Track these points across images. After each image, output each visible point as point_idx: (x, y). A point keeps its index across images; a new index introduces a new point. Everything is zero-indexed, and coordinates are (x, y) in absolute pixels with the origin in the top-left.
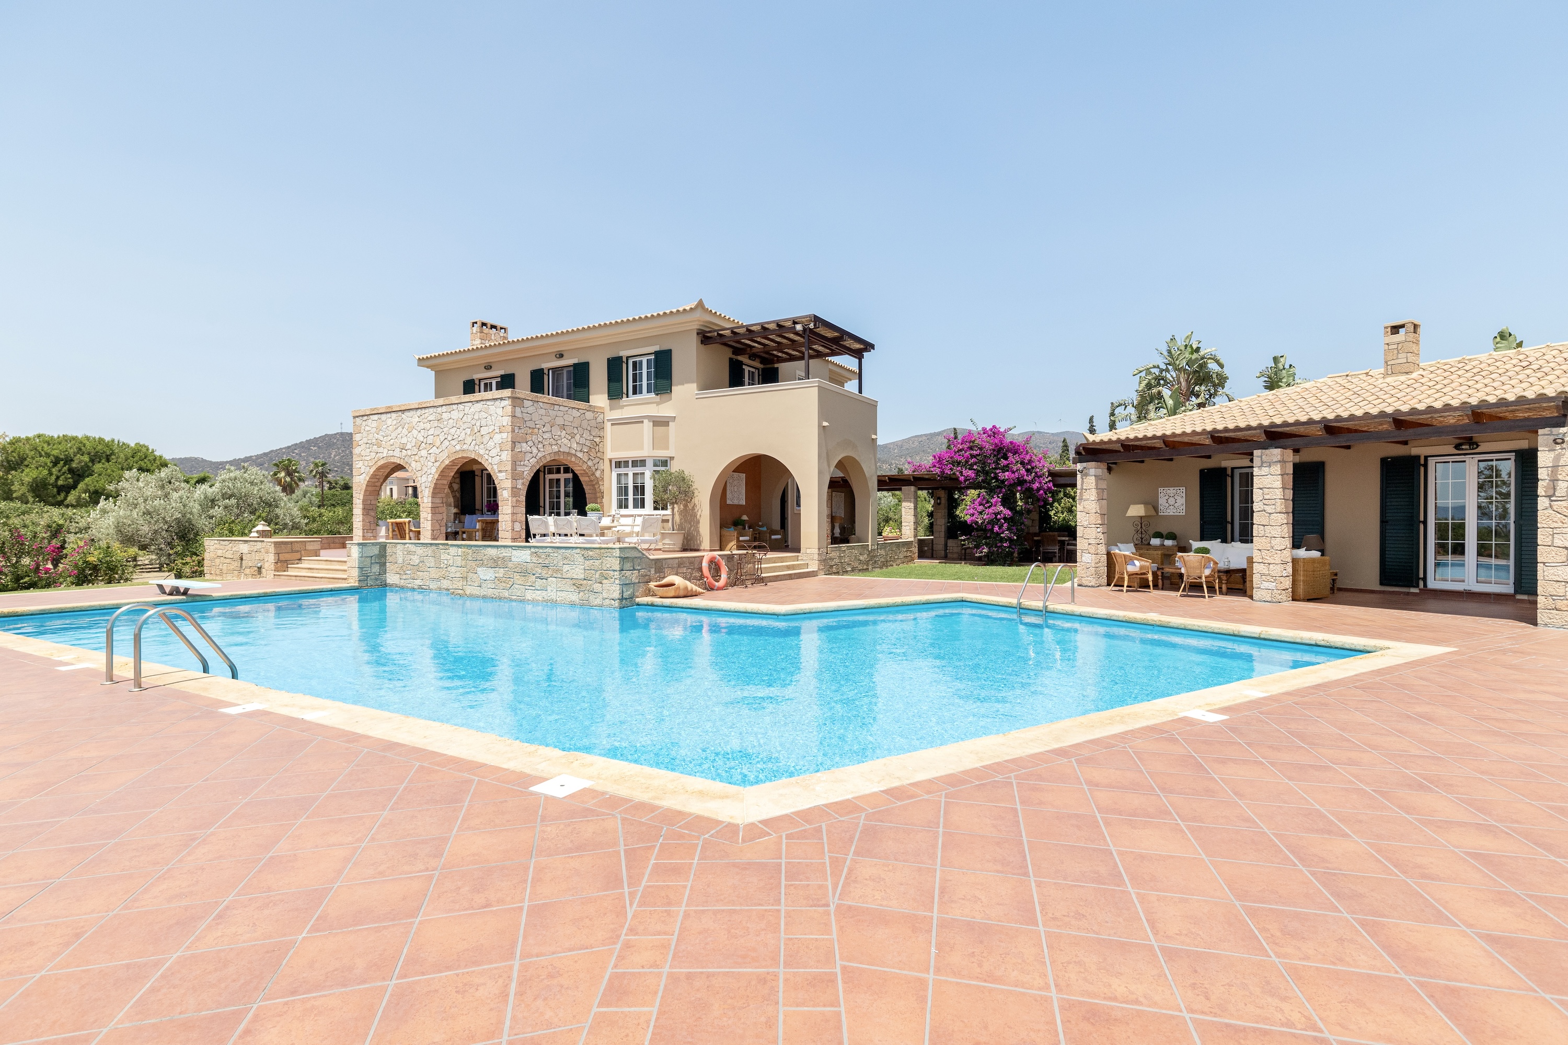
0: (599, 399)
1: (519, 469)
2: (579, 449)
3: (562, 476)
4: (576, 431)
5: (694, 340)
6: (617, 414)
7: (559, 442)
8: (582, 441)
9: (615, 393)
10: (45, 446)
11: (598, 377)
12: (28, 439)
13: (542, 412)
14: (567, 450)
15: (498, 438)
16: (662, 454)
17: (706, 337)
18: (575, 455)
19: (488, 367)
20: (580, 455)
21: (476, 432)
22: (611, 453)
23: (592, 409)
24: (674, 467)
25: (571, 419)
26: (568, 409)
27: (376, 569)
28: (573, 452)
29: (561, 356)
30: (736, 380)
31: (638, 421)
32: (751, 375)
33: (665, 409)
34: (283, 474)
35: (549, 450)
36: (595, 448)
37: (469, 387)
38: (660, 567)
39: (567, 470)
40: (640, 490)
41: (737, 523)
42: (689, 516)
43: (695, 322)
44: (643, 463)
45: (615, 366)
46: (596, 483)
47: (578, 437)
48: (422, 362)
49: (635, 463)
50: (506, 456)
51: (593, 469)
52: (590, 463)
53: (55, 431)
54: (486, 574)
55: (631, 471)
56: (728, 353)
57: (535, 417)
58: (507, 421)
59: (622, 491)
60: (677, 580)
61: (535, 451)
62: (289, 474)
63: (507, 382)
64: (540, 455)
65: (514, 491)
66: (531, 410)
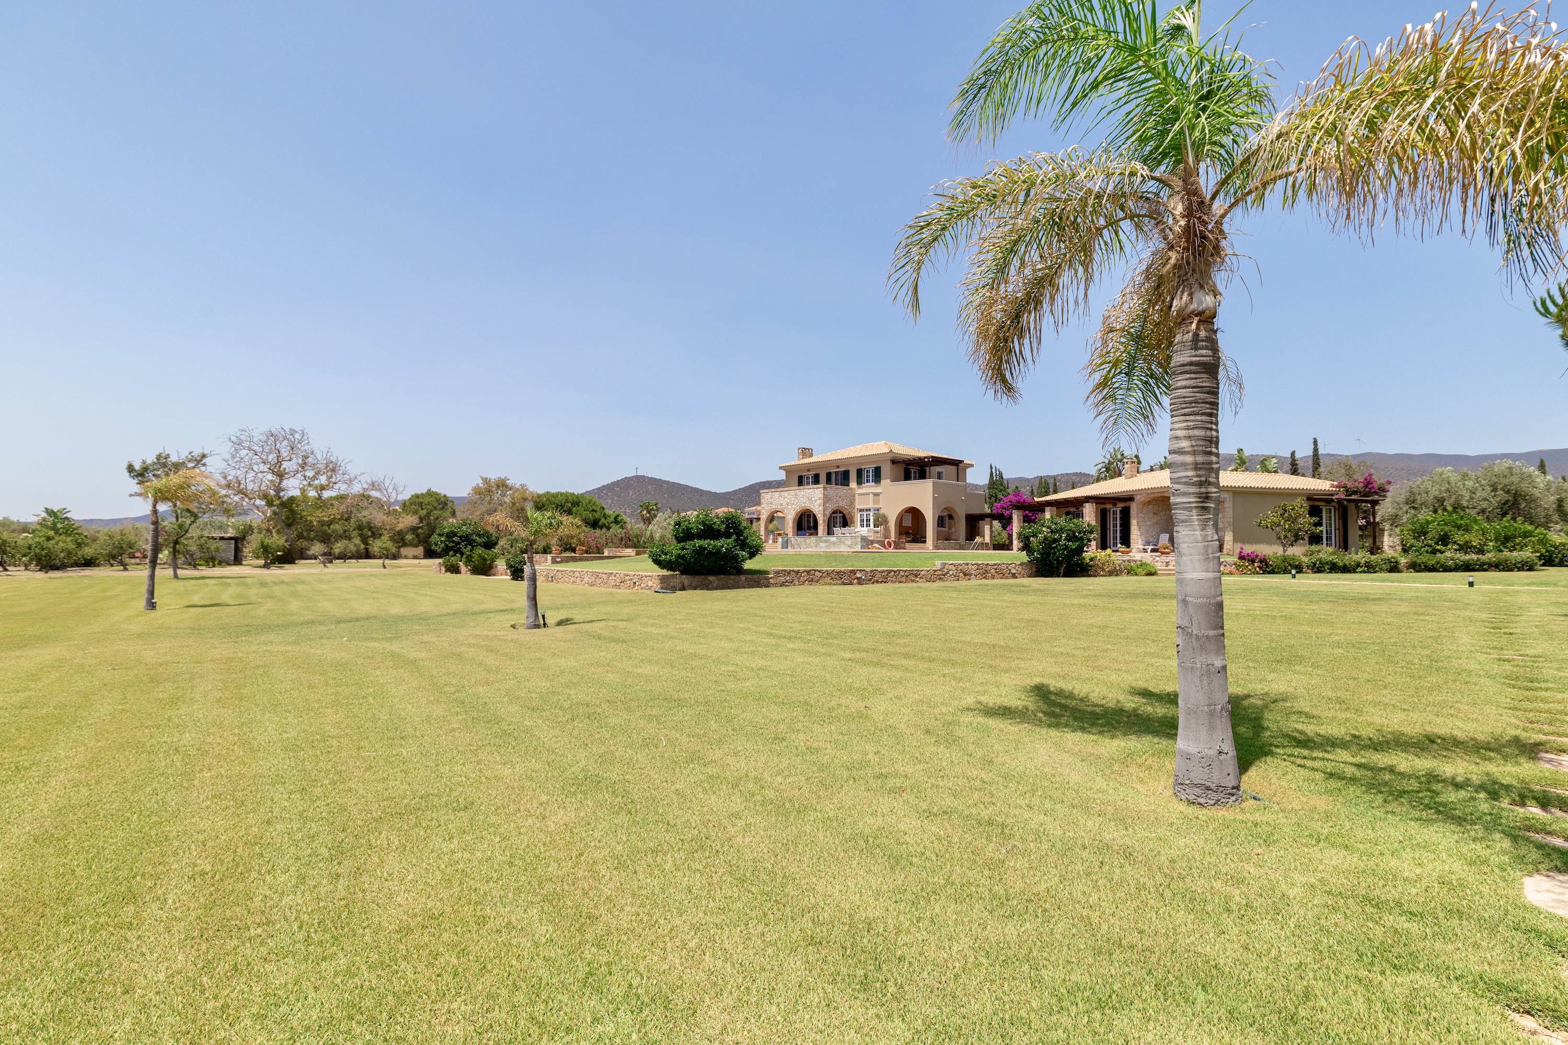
0: (853, 485)
1: (825, 512)
2: (846, 505)
3: (838, 515)
4: (844, 498)
5: (889, 463)
6: (860, 491)
7: (839, 503)
8: (847, 502)
9: (860, 482)
11: (853, 476)
13: (833, 491)
14: (842, 506)
15: (818, 502)
16: (877, 506)
17: (894, 462)
19: (809, 470)
20: (846, 507)
21: (810, 500)
22: (858, 506)
23: (851, 489)
24: (882, 512)
25: (843, 493)
26: (842, 490)
28: (844, 506)
29: (838, 467)
30: (907, 477)
31: (868, 494)
32: (915, 473)
33: (878, 490)
34: (645, 512)
35: (836, 505)
36: (852, 503)
37: (801, 481)
38: (872, 542)
39: (841, 512)
40: (868, 520)
41: (907, 534)
42: (887, 530)
43: (890, 457)
44: (870, 510)
45: (860, 472)
46: (852, 518)
47: (845, 500)
48: (781, 468)
49: (867, 510)
50: (821, 508)
51: (851, 512)
52: (849, 510)
53: (553, 490)
54: (822, 545)
55: (865, 514)
56: (904, 466)
58: (821, 496)
59: (862, 521)
60: (877, 545)
61: (831, 506)
62: (649, 512)
63: (816, 480)
64: (832, 508)
65: (824, 521)
66: (828, 490)
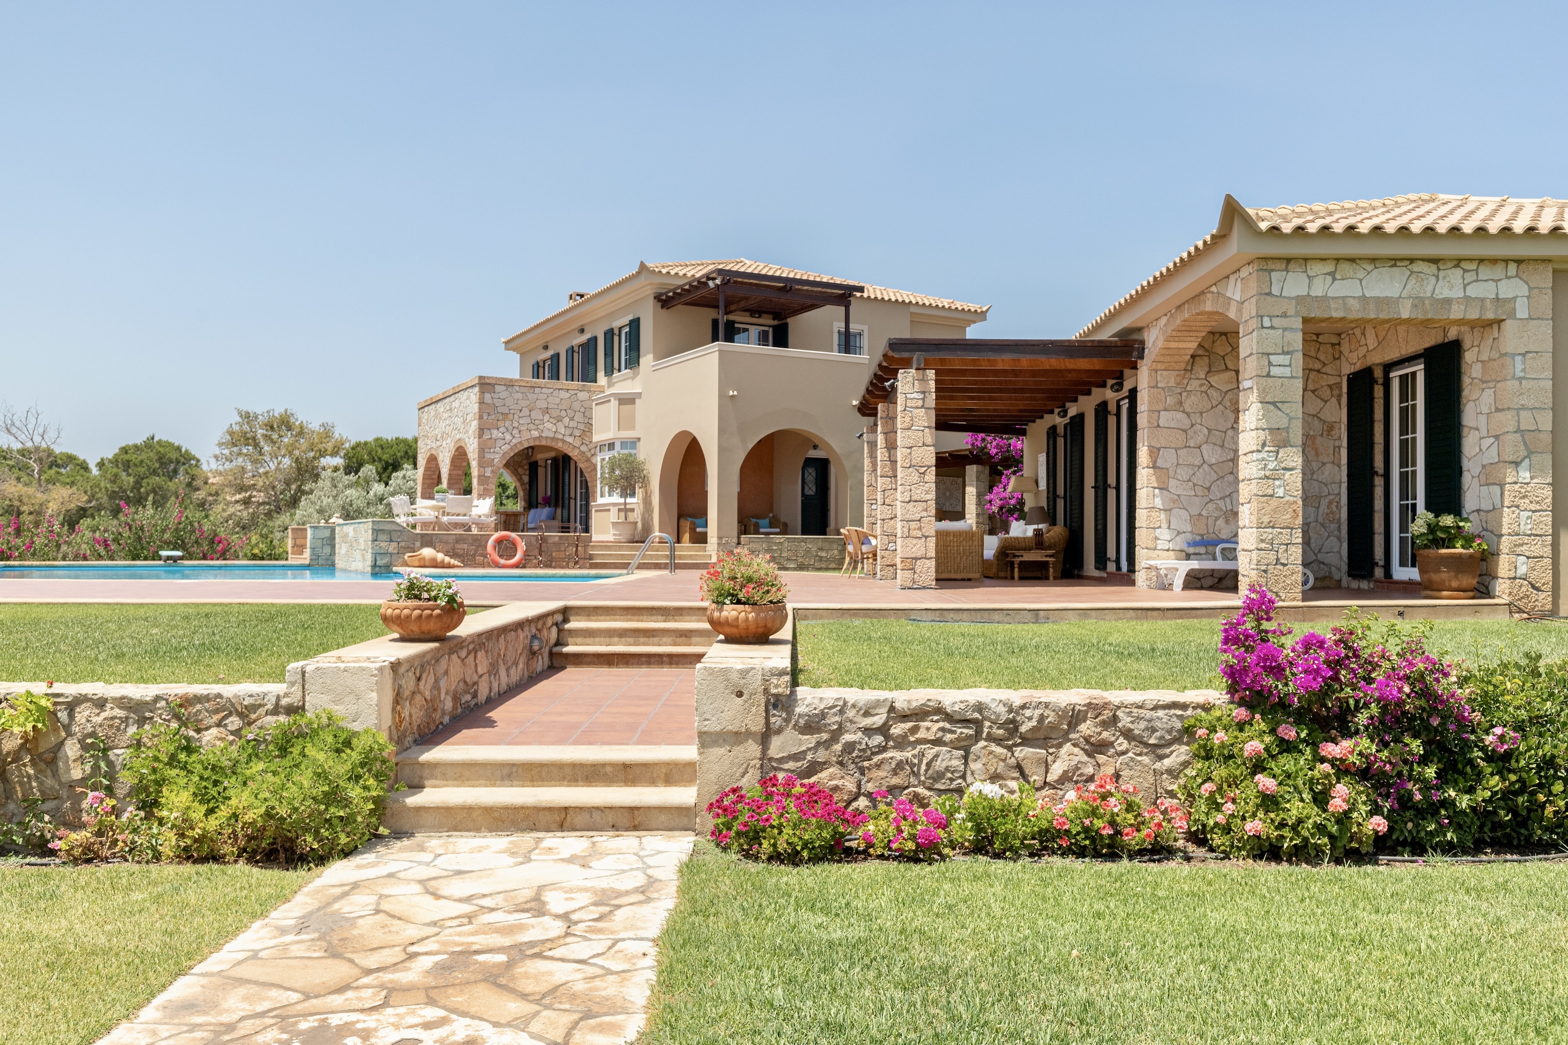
1: (488, 456)
2: (568, 432)
4: (563, 414)
5: (651, 302)
6: (603, 394)
7: (541, 427)
8: (573, 424)
9: (609, 369)
10: (380, 451)
11: (601, 351)
12: (366, 443)
13: (520, 396)
14: (552, 435)
15: (473, 425)
16: (627, 435)
17: (666, 301)
18: (564, 441)
20: (570, 440)
21: (465, 420)
22: (596, 436)
25: (558, 401)
27: (327, 550)
28: (560, 437)
29: (582, 331)
31: (608, 399)
33: (635, 385)
35: (526, 435)
36: (591, 431)
42: (648, 504)
43: (644, 289)
44: (613, 446)
45: (611, 340)
46: (592, 469)
47: (566, 420)
49: (610, 447)
50: (476, 443)
51: (589, 455)
52: (583, 448)
55: (607, 456)
57: (509, 402)
58: (477, 407)
61: (508, 437)
64: (514, 441)
65: (482, 479)
66: (503, 395)
